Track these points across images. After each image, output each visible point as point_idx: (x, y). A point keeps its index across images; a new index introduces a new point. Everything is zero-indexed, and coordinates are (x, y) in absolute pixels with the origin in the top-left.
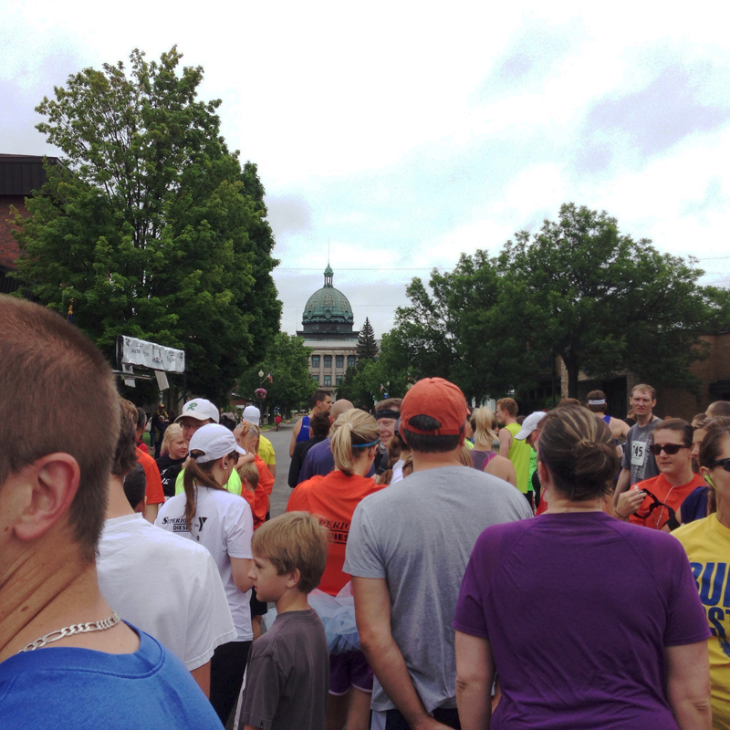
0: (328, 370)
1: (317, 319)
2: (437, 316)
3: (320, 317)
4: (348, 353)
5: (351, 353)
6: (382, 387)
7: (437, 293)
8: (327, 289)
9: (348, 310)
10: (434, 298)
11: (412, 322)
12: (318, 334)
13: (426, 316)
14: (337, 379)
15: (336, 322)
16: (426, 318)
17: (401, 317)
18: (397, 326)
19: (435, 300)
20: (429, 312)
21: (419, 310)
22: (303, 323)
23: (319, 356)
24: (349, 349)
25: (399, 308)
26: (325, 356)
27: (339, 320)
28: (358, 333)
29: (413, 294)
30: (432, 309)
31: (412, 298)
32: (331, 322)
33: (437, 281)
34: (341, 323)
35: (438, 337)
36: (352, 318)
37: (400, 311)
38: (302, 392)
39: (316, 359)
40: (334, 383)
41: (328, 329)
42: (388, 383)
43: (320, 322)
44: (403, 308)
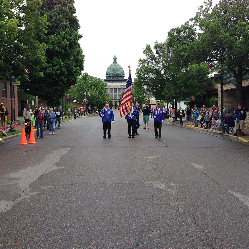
0: (116, 94)
1: (111, 75)
2: (157, 63)
3: (112, 74)
4: (123, 87)
5: (124, 87)
6: (135, 99)
7: (157, 53)
8: (114, 64)
9: (123, 71)
10: (156, 54)
11: (146, 65)
12: (112, 80)
13: (153, 63)
14: (119, 97)
15: (118, 76)
16: (152, 64)
17: (141, 63)
18: (139, 68)
19: (156, 55)
20: (154, 61)
21: (149, 60)
22: (106, 77)
23: (112, 89)
24: (123, 86)
25: (140, 59)
26: (114, 89)
27: (119, 75)
28: (126, 80)
29: (147, 52)
30: (155, 59)
31: (146, 54)
32: (116, 76)
33: (157, 46)
34: (120, 76)
35: (157, 73)
36: (124, 74)
37: (140, 60)
38: (103, 101)
39: (111, 90)
40: (118, 98)
41: (115, 79)
42: (137, 97)
43: (112, 76)
44: (142, 59)
